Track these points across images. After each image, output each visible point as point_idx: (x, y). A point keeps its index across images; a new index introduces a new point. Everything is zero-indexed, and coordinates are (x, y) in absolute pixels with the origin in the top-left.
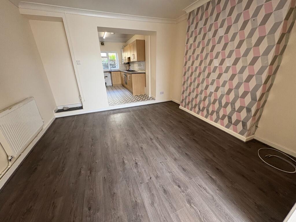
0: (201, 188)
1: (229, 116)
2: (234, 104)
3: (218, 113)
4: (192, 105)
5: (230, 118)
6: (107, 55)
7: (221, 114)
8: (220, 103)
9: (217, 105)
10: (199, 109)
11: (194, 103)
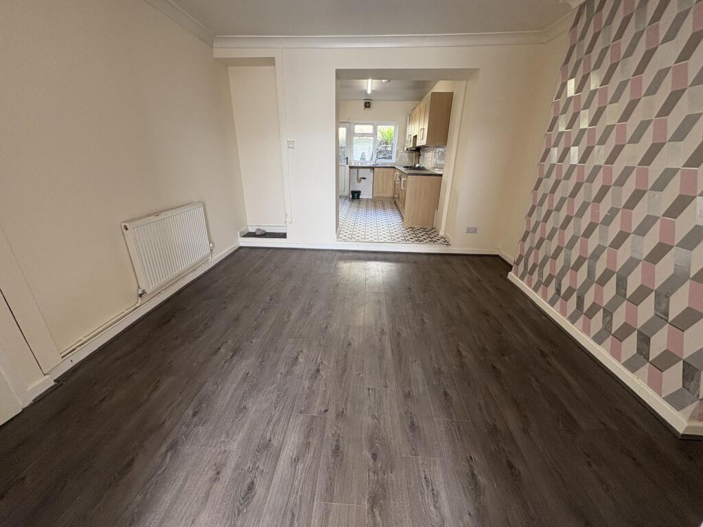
0: (425, 488)
1: (642, 334)
2: (667, 297)
3: (608, 313)
4: (541, 275)
5: (644, 340)
6: (375, 129)
7: (619, 319)
8: (622, 285)
9: (610, 290)
10: (558, 291)
11: (547, 271)
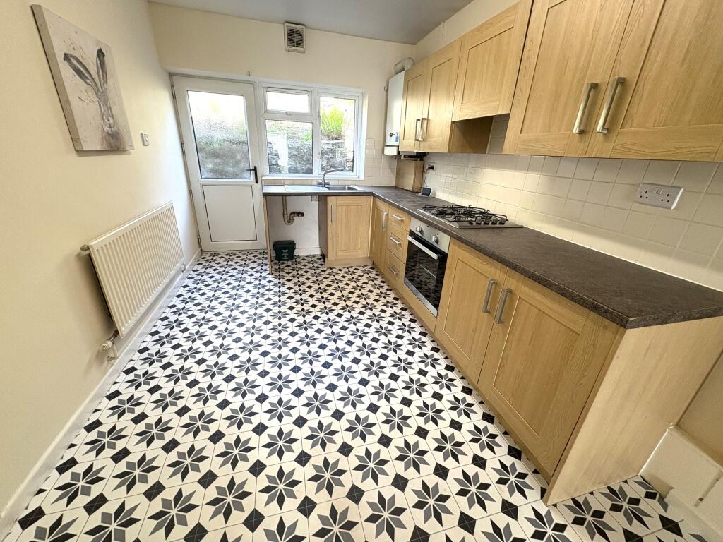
6: (314, 105)
